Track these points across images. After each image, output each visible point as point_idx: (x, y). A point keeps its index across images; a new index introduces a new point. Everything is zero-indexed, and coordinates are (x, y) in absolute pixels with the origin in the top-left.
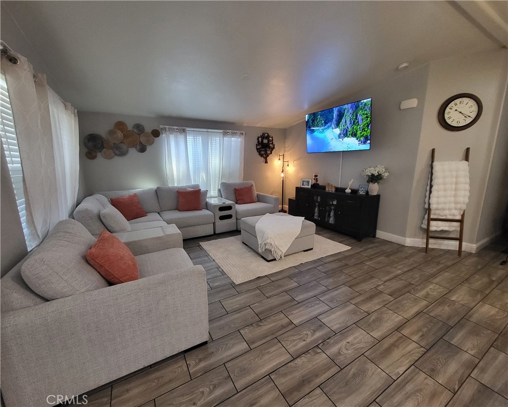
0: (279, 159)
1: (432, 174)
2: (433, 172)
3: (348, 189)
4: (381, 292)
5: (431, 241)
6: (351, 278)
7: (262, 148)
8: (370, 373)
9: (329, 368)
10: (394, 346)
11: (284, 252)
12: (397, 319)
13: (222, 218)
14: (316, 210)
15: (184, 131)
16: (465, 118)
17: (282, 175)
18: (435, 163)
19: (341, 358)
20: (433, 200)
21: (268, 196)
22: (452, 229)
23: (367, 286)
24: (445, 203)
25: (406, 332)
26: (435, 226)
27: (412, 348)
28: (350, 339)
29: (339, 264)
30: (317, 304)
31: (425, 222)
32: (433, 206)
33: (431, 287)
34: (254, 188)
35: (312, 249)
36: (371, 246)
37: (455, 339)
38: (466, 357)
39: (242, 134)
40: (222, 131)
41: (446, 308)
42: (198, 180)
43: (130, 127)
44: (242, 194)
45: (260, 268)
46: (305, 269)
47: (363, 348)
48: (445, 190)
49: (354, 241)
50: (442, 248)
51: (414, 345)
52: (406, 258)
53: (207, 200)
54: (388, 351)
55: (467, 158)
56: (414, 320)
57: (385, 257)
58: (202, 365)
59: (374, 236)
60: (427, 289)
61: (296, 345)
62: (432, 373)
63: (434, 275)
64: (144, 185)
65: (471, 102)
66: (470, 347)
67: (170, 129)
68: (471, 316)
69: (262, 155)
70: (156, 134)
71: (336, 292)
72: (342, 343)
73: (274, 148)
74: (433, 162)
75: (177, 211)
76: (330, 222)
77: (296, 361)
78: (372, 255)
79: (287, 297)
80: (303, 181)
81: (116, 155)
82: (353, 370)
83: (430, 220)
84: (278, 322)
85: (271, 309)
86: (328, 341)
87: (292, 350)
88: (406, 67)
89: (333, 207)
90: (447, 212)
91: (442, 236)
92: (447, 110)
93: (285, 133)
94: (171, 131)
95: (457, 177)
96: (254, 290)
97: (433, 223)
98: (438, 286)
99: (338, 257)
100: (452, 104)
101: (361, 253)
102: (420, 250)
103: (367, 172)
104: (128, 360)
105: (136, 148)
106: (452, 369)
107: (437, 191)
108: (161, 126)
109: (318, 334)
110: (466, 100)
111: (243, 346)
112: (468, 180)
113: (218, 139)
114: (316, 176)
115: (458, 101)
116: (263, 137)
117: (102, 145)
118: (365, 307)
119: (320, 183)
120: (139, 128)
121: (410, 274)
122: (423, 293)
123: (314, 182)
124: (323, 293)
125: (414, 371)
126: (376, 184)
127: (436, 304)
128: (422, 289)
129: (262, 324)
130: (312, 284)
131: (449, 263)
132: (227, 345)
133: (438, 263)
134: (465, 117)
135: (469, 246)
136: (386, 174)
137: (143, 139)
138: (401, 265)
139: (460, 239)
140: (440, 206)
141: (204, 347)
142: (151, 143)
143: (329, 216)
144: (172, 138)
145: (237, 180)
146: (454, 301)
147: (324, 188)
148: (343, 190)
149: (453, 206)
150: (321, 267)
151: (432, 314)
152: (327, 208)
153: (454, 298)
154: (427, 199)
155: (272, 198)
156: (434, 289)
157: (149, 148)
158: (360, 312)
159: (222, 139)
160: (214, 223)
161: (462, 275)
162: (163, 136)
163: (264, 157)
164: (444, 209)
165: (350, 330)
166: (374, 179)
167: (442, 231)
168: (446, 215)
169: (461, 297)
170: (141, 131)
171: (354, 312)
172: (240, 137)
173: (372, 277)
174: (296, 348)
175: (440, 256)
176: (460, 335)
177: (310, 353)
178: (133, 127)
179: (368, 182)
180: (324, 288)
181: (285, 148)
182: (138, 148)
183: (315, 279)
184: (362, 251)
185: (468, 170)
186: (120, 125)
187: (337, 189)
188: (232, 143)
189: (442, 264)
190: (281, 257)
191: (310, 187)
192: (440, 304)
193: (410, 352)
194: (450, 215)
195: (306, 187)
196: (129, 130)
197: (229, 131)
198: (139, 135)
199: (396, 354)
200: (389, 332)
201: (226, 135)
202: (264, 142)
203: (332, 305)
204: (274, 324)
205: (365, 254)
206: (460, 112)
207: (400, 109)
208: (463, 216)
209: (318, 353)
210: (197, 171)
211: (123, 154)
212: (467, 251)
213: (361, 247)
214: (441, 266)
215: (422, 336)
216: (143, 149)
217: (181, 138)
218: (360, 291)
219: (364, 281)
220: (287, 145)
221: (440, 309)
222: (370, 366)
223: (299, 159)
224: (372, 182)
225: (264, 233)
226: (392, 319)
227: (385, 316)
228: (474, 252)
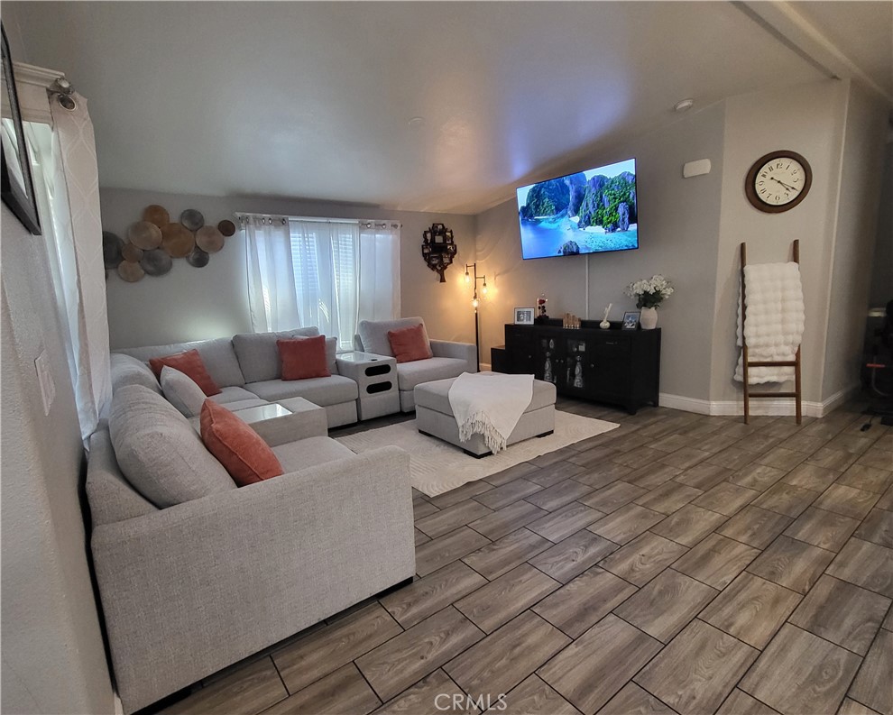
0: (467, 273)
1: (744, 287)
2: (746, 283)
3: (605, 321)
4: (681, 485)
5: (752, 403)
6: (630, 470)
7: (433, 252)
8: (683, 588)
9: (621, 590)
10: (714, 551)
11: (506, 438)
12: (714, 518)
13: (373, 389)
14: (547, 365)
15: (283, 222)
16: (787, 192)
17: (475, 304)
18: (747, 268)
19: (638, 575)
20: (749, 331)
21: (453, 344)
22: (782, 379)
23: (658, 479)
24: (768, 335)
25: (728, 532)
26: (757, 376)
27: (742, 550)
28: (645, 550)
29: (607, 451)
30: (581, 511)
31: (740, 370)
32: (750, 342)
33: (759, 470)
34: (425, 329)
35: (552, 432)
36: (652, 420)
37: (800, 533)
38: (817, 552)
39: (395, 226)
40: (356, 221)
41: (785, 496)
42: (315, 320)
43: (174, 217)
44: (404, 342)
45: (466, 469)
46: (548, 464)
47: (666, 560)
48: (767, 312)
49: (622, 415)
50: (771, 413)
51: (741, 548)
52: (714, 433)
53: (337, 357)
54: (706, 558)
55: (795, 258)
56: (738, 517)
57: (680, 434)
58: (414, 610)
59: (656, 404)
60: (754, 474)
61: (562, 567)
62: (772, 576)
63: (761, 455)
64: (207, 332)
65: (794, 166)
66: (821, 540)
67: (255, 219)
68: (821, 503)
69: (433, 267)
70: (227, 229)
71: (610, 492)
72: (634, 557)
73: (455, 252)
74: (743, 265)
75: (279, 381)
76: (575, 385)
77: (567, 587)
78: (658, 434)
79: (528, 507)
80: (519, 313)
81: (148, 273)
82: (657, 587)
83: (747, 365)
84: (524, 542)
85: (506, 525)
86: (612, 556)
87: (556, 574)
88: (689, 107)
89: (578, 358)
90: (773, 350)
91: (769, 392)
92: (759, 178)
93: (476, 221)
94: (259, 222)
95: (783, 289)
96: (467, 501)
97: (752, 371)
98: (769, 469)
99: (599, 441)
100: (765, 169)
101: (639, 432)
102: (735, 420)
103: (636, 288)
104: (296, 607)
105: (187, 258)
106: (800, 567)
107: (755, 314)
108: (239, 214)
109: (593, 550)
110: (785, 162)
111: (476, 579)
112: (800, 294)
113: (349, 237)
114: (542, 302)
115: (773, 163)
116: (434, 231)
117: (119, 253)
118: (660, 508)
119: (551, 314)
120: (193, 217)
121: (724, 455)
122: (749, 479)
123: (539, 313)
124: (589, 495)
125: (746, 577)
126: (653, 309)
127: (770, 492)
128: (746, 475)
129: (495, 547)
130: (566, 484)
131: (784, 435)
132: (447, 581)
133: (767, 437)
134: (787, 189)
135: (813, 407)
136: (669, 291)
137: (201, 240)
138: (707, 444)
139: (796, 396)
140: (762, 341)
141: (408, 588)
142: (218, 247)
143: (573, 375)
144: (260, 237)
145: (389, 316)
146: (795, 486)
147: (559, 322)
148: (596, 324)
149: (781, 338)
150: (574, 459)
151: (764, 506)
152: (568, 359)
153: (794, 483)
154: (739, 329)
155: (464, 346)
156: (763, 473)
157: (213, 259)
158: (654, 515)
159: (356, 236)
160: (358, 401)
161: (804, 450)
162: (242, 233)
163: (438, 271)
164: (767, 345)
165: (643, 539)
166: (649, 300)
167: (768, 384)
168: (772, 356)
169: (804, 479)
170: (197, 224)
171: (644, 516)
172: (391, 233)
173: (663, 466)
174: (562, 571)
175: (768, 426)
176: (807, 527)
177: (587, 575)
178: (182, 215)
179: (639, 306)
180: (585, 489)
181: (476, 251)
182: (191, 259)
183: (568, 476)
184: (638, 430)
185: (799, 276)
186: (155, 213)
187: (583, 323)
188: (377, 244)
189: (772, 437)
190: (502, 448)
191: (532, 322)
192: (774, 492)
193: (737, 556)
194: (778, 355)
195: (525, 322)
196: (171, 221)
197: (369, 221)
198: (194, 231)
199: (718, 561)
200: (704, 535)
201: (364, 229)
202: (437, 241)
203: (606, 510)
204: (516, 545)
205: (645, 433)
206: (779, 182)
207: (683, 176)
208: (798, 355)
209: (600, 573)
210: (311, 300)
211: (160, 270)
212: (810, 415)
213: (636, 423)
214: (771, 440)
215: (754, 534)
216: (201, 261)
217: (278, 235)
218: (649, 486)
219: (651, 472)
220: (479, 246)
221: (776, 497)
222: (682, 579)
223: (506, 272)
224: (645, 306)
225: (469, 405)
226: (704, 520)
227: (693, 516)
228: (820, 416)
